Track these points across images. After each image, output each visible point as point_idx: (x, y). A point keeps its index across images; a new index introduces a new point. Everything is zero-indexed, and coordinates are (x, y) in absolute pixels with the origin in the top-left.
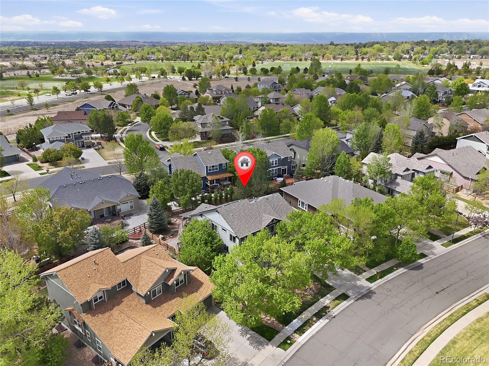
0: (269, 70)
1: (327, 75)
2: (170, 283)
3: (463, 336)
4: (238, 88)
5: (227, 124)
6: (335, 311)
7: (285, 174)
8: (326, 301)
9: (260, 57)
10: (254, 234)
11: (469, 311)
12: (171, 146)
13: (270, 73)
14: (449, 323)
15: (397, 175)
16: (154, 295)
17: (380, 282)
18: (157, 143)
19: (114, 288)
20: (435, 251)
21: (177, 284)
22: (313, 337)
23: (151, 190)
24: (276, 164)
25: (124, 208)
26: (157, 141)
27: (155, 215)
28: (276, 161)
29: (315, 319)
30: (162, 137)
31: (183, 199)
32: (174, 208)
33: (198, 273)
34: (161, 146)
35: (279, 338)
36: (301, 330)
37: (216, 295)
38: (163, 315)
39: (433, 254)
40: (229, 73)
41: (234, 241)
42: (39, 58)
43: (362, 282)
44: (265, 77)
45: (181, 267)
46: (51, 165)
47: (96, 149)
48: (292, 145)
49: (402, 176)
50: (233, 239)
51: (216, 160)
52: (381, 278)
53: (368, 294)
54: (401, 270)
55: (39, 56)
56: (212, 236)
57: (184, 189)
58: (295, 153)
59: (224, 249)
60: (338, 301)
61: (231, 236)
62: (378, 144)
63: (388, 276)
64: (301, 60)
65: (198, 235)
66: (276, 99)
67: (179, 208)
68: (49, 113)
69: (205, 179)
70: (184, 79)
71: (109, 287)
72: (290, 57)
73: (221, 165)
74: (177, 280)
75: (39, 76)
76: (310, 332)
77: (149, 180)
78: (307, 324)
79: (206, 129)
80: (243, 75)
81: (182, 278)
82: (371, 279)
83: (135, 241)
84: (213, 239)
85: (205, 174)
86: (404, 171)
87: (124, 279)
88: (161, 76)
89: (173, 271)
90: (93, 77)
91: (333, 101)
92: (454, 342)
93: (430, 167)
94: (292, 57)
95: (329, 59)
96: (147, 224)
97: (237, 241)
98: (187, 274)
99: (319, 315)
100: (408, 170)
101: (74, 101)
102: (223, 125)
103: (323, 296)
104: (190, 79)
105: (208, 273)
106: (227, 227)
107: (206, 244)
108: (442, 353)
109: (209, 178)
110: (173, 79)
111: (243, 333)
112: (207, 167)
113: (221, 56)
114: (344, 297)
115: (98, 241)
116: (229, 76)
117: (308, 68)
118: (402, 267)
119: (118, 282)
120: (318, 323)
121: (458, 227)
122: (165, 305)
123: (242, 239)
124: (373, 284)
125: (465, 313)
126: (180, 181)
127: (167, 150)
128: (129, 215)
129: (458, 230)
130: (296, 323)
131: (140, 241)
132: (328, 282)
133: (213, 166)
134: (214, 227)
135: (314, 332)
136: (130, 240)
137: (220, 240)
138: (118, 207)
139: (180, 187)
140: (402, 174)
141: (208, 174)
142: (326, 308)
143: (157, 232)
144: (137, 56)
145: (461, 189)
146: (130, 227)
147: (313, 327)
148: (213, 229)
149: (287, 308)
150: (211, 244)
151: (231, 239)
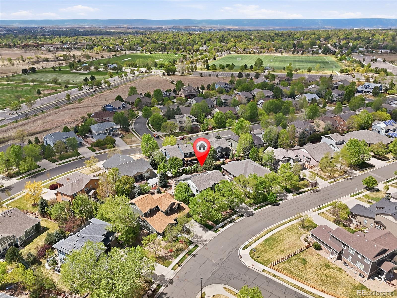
0: (225, 66)
1: (267, 70)
2: (173, 208)
3: (284, 230)
4: (202, 86)
5: (195, 121)
6: (237, 221)
7: (225, 156)
8: (234, 217)
9: (220, 49)
10: (205, 190)
11: (290, 222)
12: (162, 135)
13: (226, 69)
14: (280, 225)
15: (279, 160)
16: (168, 212)
17: (259, 210)
18: (153, 132)
19: (154, 208)
20: (287, 198)
21: (176, 208)
22: (227, 229)
23: (159, 166)
24: (220, 151)
25: (146, 175)
26: (154, 131)
27: (162, 179)
28: (220, 150)
29: (228, 223)
30: (156, 128)
31: (174, 172)
32: (169, 175)
33: (183, 205)
34: (157, 135)
35: (214, 229)
36: (222, 227)
37: (191, 213)
38: (171, 219)
39: (286, 199)
40: (196, 69)
41: (198, 192)
42: (52, 48)
43: (251, 210)
44: (222, 72)
45: (177, 202)
46: (100, 148)
47: (120, 138)
48: (230, 139)
49: (281, 161)
50: (197, 191)
51: (189, 150)
52: (259, 209)
53: (252, 214)
54: (270, 206)
55: (52, 47)
56: (188, 189)
57: (174, 167)
58: (232, 143)
59: (193, 195)
60: (239, 217)
61: (196, 190)
62: (276, 140)
63: (263, 208)
64: (250, 53)
65: (182, 189)
66: (226, 100)
67: (171, 175)
68: (81, 106)
69: (183, 160)
70: (164, 74)
71: (152, 208)
72: (243, 49)
73: (191, 152)
74: (176, 207)
75: (61, 70)
76: (226, 228)
77: (156, 161)
78: (226, 225)
79: (182, 125)
80: (206, 69)
81: (177, 206)
82: (255, 209)
83: (153, 191)
84: (189, 191)
85: (183, 158)
86: (283, 158)
87: (156, 206)
88: (147, 71)
89: (174, 203)
90: (99, 71)
91: (262, 103)
92: (279, 232)
93: (297, 156)
94: (244, 50)
95: (272, 52)
96: (158, 183)
97: (199, 192)
98: (179, 205)
99: (230, 222)
100: (285, 157)
101: (93, 96)
102: (192, 122)
103: (233, 215)
104: (169, 75)
105: (187, 205)
106: (195, 186)
107: (186, 193)
108: (273, 235)
109: (186, 159)
110: (156, 74)
111: (200, 227)
112: (184, 154)
113: (190, 48)
114: (242, 216)
115: (140, 191)
116: (196, 71)
117: (253, 65)
118: (270, 204)
119: (155, 207)
120: (230, 225)
121: (302, 187)
122: (172, 216)
123: (201, 192)
124: (255, 211)
125: (288, 222)
126: (173, 163)
127: (160, 138)
128: (148, 178)
129: (303, 188)
130: (221, 224)
131: (156, 191)
132: (236, 210)
133: (188, 153)
134: (189, 185)
135: (227, 228)
136: (151, 191)
137: (192, 191)
138: (144, 175)
139: (173, 166)
140: (281, 160)
141: (185, 157)
142: (234, 219)
143: (163, 187)
144: (126, 48)
145: (315, 167)
146: (150, 185)
147: (227, 226)
148: (188, 186)
149: (217, 217)
150: (188, 193)
151: (196, 191)
